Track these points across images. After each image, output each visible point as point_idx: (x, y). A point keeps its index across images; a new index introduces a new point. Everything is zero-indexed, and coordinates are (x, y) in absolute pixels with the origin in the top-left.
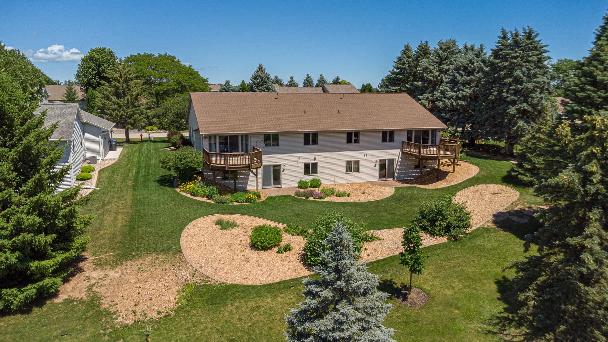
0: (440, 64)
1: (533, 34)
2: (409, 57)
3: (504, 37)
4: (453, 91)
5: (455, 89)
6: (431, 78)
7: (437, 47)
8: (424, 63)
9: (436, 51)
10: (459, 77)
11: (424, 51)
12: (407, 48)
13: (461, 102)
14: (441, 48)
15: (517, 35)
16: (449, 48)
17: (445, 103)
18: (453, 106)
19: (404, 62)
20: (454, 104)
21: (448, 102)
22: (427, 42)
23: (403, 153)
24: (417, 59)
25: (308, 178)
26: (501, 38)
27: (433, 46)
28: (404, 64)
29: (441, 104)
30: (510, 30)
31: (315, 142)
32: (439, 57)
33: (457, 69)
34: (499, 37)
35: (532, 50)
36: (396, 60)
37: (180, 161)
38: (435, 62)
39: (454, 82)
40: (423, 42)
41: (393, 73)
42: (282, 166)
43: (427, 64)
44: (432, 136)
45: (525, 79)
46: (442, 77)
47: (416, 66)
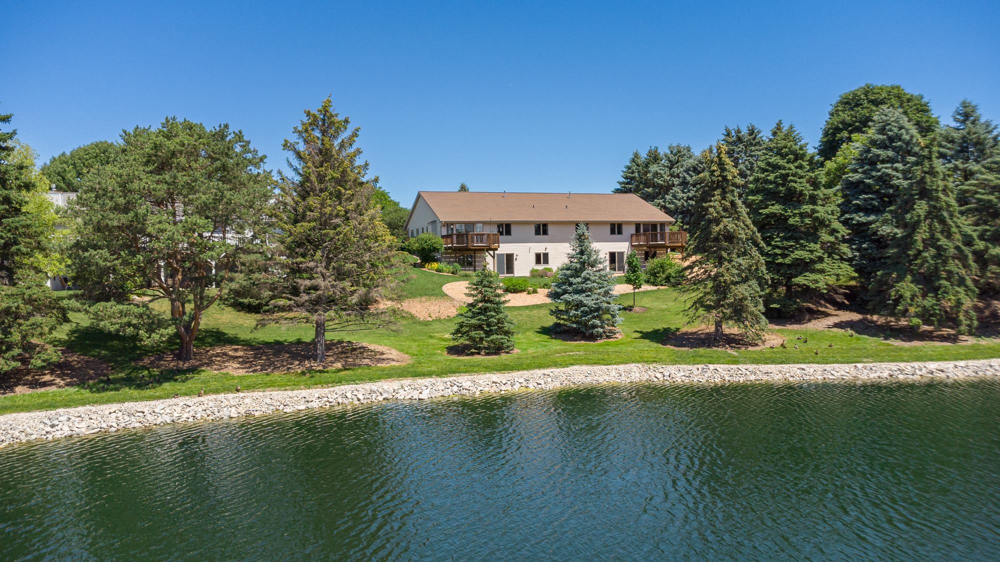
0: (671, 168)
1: (756, 131)
2: (638, 165)
3: (728, 135)
4: (684, 193)
5: (686, 191)
6: (662, 182)
7: (668, 152)
8: (654, 168)
9: (666, 156)
10: (688, 178)
11: (654, 157)
12: (636, 155)
13: (691, 202)
14: (672, 152)
15: (739, 131)
16: (679, 152)
17: (676, 205)
18: (684, 207)
19: (633, 170)
20: (685, 204)
21: (679, 204)
22: (657, 148)
23: (632, 246)
24: (647, 166)
25: (541, 267)
26: (726, 135)
27: (663, 150)
28: (633, 172)
29: (673, 206)
30: (732, 127)
31: (545, 233)
32: (670, 161)
33: (687, 171)
34: (723, 134)
35: (755, 145)
36: (625, 170)
37: (426, 242)
38: (665, 166)
39: (684, 184)
40: (653, 148)
41: (620, 183)
42: (515, 255)
43: (657, 169)
44: (661, 230)
45: (748, 172)
46: (673, 181)
47: (646, 173)
